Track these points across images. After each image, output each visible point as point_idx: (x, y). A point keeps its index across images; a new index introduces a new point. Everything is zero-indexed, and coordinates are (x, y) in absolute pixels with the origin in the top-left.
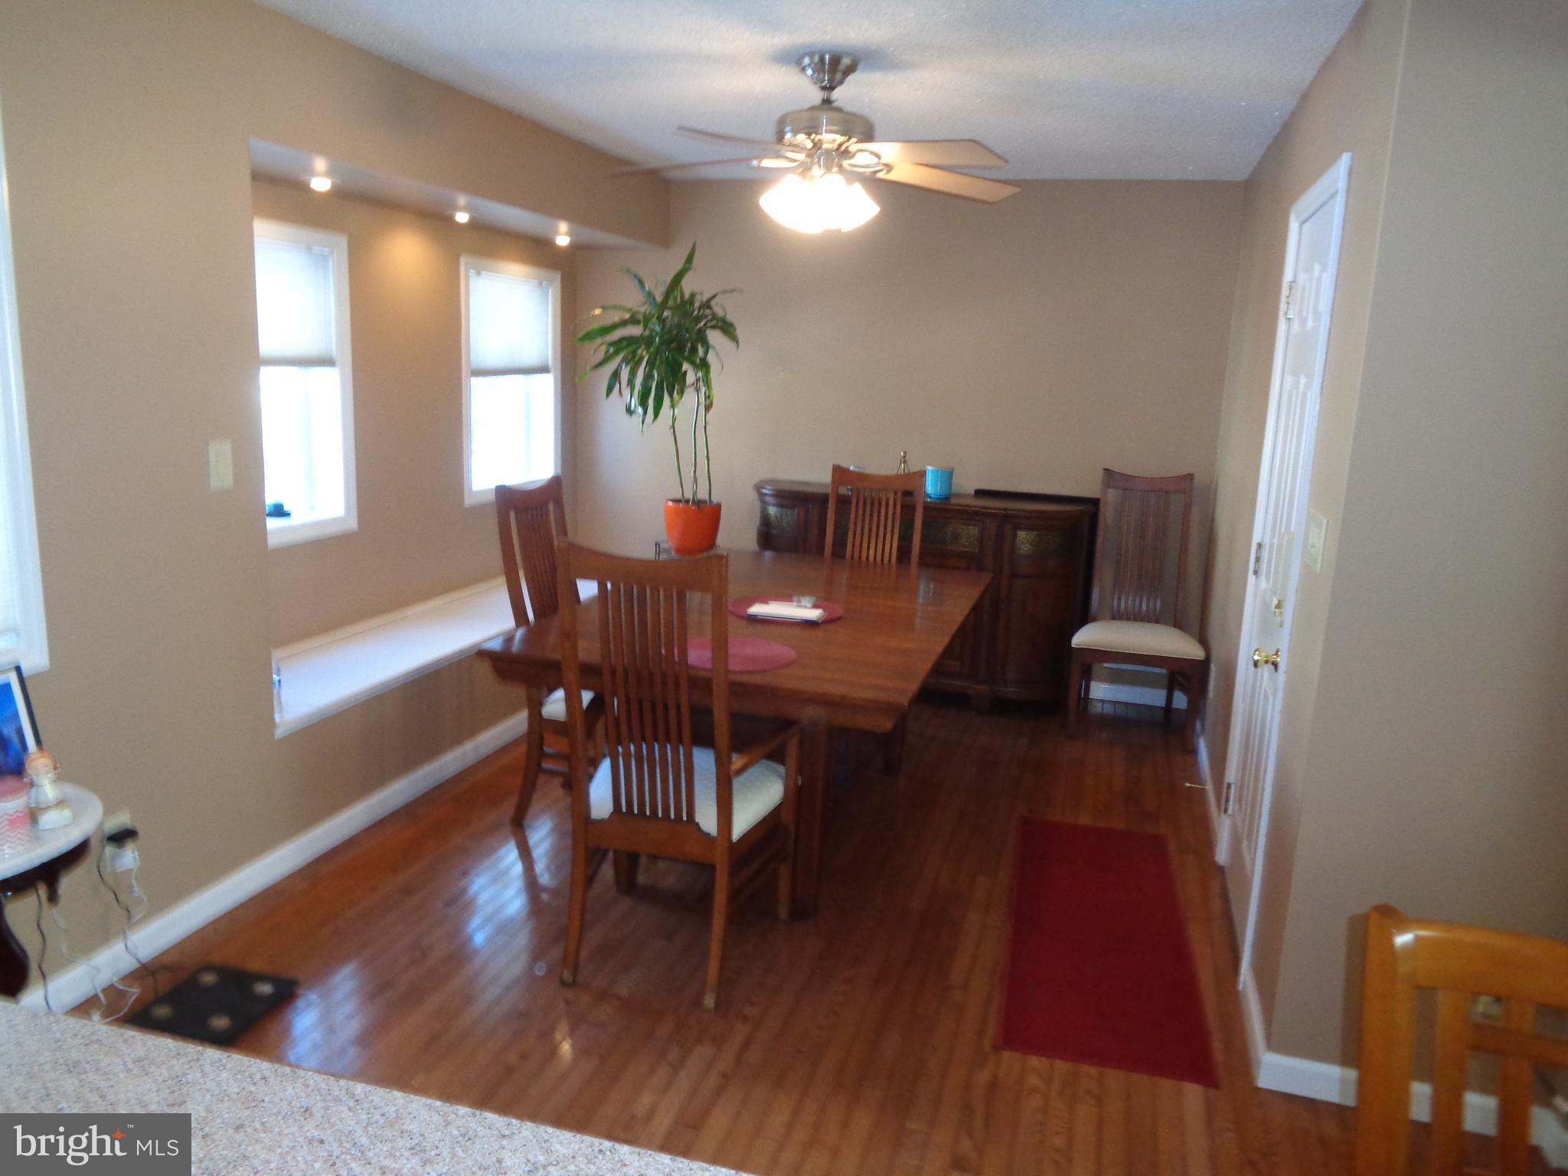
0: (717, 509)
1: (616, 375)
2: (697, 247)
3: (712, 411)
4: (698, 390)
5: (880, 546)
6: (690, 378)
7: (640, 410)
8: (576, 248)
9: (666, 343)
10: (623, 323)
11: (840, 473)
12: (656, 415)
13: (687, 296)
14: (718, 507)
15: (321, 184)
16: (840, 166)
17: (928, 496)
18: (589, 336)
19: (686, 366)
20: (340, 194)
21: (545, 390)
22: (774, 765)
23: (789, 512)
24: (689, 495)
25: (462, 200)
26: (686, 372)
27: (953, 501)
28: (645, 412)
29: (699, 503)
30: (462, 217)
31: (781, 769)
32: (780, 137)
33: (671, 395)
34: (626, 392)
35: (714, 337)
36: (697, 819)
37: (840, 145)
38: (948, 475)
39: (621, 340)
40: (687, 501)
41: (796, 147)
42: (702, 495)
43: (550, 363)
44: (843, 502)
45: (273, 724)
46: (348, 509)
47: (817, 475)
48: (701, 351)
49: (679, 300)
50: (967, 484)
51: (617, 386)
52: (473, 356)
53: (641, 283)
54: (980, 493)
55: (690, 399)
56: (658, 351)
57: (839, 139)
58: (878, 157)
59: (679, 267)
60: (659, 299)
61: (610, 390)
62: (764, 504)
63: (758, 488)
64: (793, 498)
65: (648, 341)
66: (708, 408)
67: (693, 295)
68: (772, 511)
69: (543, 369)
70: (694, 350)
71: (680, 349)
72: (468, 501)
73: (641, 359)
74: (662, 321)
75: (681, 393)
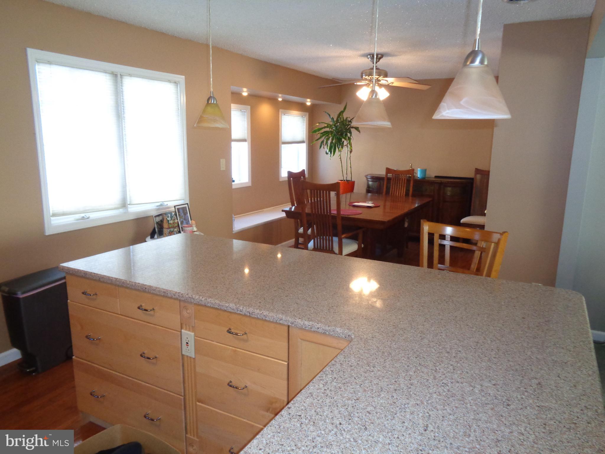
0: (353, 183)
1: (323, 142)
2: (347, 105)
3: (352, 153)
4: (348, 147)
5: (400, 191)
6: (345, 143)
7: (329, 153)
8: (313, 106)
9: (338, 133)
10: (325, 127)
11: (388, 170)
12: (334, 154)
13: (345, 119)
14: (354, 182)
15: (245, 94)
16: (378, 84)
17: (419, 178)
18: (315, 131)
19: (343, 140)
20: (250, 95)
21: (303, 147)
22: (356, 241)
23: (375, 183)
24: (345, 179)
25: (280, 95)
26: (344, 141)
27: (426, 179)
28: (331, 153)
29: (347, 181)
30: (280, 99)
31: (357, 242)
32: (362, 77)
33: (338, 148)
34: (326, 147)
35: (353, 130)
36: (334, 250)
37: (378, 78)
38: (424, 171)
39: (324, 132)
40: (345, 180)
41: (366, 79)
42: (349, 179)
43: (305, 140)
44: (389, 179)
45: (232, 231)
46: (249, 180)
47: (382, 172)
48: (349, 135)
49: (342, 120)
50: (432, 174)
51: (323, 145)
52: (282, 138)
53: (329, 115)
54: (436, 177)
55: (345, 150)
56: (335, 135)
57: (377, 77)
58: (387, 81)
59: (342, 110)
60: (335, 120)
61: (321, 147)
62: (368, 181)
63: (366, 176)
64: (376, 179)
65: (331, 132)
66: (351, 152)
67: (347, 118)
68: (370, 183)
69: (303, 142)
70: (346, 135)
71: (342, 135)
72: (281, 180)
73: (329, 137)
74: (336, 127)
75: (342, 147)
